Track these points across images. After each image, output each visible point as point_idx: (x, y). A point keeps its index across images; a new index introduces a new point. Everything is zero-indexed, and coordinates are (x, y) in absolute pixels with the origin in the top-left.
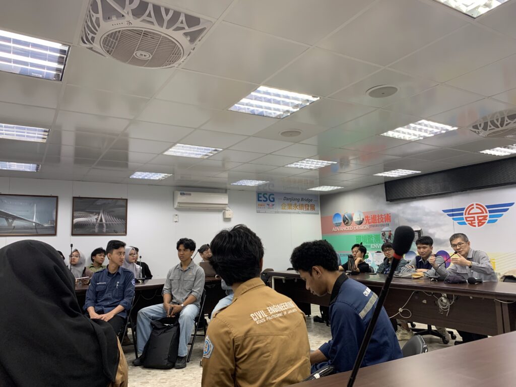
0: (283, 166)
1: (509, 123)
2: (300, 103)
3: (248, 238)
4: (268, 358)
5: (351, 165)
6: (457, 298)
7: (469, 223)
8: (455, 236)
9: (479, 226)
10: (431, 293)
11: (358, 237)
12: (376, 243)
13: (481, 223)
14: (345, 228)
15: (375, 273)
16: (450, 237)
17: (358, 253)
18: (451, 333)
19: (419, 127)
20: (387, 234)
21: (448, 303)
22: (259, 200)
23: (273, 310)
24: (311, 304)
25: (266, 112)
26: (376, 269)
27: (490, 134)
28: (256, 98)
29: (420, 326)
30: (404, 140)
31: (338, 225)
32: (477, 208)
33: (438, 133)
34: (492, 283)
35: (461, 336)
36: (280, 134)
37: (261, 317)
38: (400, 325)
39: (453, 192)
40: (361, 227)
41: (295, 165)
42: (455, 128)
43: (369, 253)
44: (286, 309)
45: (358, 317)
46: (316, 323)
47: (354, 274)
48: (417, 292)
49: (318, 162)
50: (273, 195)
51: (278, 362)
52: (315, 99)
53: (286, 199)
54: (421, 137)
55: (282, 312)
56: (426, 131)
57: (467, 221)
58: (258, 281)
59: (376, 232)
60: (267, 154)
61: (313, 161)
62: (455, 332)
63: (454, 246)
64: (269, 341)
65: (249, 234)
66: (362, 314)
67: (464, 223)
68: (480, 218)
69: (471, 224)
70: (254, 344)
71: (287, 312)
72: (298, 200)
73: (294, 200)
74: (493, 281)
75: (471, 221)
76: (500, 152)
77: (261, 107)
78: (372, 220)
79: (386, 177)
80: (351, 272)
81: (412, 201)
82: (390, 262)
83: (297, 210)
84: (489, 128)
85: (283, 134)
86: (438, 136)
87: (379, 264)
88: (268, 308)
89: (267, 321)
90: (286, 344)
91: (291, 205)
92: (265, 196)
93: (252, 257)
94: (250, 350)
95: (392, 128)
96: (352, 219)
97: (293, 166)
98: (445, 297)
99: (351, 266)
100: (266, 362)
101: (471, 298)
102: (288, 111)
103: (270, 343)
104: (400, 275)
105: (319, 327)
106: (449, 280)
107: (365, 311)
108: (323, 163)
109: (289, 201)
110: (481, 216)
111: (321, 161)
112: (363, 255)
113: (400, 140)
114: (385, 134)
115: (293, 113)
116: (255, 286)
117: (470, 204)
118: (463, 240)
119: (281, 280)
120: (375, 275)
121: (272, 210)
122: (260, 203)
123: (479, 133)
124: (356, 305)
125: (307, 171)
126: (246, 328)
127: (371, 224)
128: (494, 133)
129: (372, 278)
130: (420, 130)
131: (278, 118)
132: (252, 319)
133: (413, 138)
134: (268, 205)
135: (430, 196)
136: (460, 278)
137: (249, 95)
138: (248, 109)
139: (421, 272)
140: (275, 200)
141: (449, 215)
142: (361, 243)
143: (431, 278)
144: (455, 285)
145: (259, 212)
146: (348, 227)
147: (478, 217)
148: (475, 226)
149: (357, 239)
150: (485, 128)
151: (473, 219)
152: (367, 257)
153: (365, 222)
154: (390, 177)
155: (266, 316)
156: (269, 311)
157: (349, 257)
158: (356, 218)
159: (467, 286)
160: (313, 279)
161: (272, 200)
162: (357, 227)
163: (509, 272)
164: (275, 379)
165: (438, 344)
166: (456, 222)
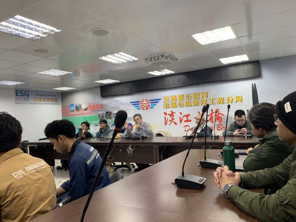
0: (35, 73)
1: (161, 59)
2: (48, 31)
3: (9, 121)
4: (26, 200)
5: (81, 75)
6: (136, 147)
7: (142, 109)
8: (136, 115)
9: (146, 110)
10: (124, 146)
11: (85, 118)
12: (95, 120)
13: (147, 109)
14: (76, 112)
15: (94, 137)
16: (133, 116)
17: (84, 127)
18: (133, 165)
19: (119, 56)
20: (101, 115)
21: (132, 150)
22: (17, 95)
23: (29, 168)
24: (55, 160)
25: (22, 34)
26: (95, 135)
27: (153, 64)
28: (13, 23)
29: (117, 164)
30: (111, 63)
31: (73, 111)
32: (146, 101)
33: (129, 61)
34: (152, 138)
35: (137, 165)
36: (33, 51)
37: (20, 174)
38: (107, 165)
39: (135, 93)
40: (87, 112)
41: (44, 72)
42: (137, 59)
43: (91, 127)
44: (39, 166)
45: (86, 164)
46: (58, 170)
47: (82, 139)
48: (117, 146)
49: (60, 72)
50: (28, 92)
51: (33, 202)
52: (58, 31)
53: (37, 95)
54: (121, 62)
55: (37, 169)
56: (123, 59)
57: (141, 107)
58: (18, 150)
59: (95, 114)
60: (23, 64)
61: (56, 71)
62: (135, 164)
63: (135, 120)
64: (26, 189)
65: (10, 118)
66: (89, 162)
67: (139, 109)
68: (147, 106)
69: (143, 109)
70: (15, 193)
71: (40, 169)
72: (46, 96)
73: (44, 95)
74: (152, 136)
75: (143, 107)
76: (156, 73)
77: (18, 30)
78: (93, 108)
79: (101, 83)
80: (80, 138)
81: (115, 97)
82: (103, 131)
83: (45, 102)
84: (152, 61)
85: (35, 51)
86: (129, 62)
87: (97, 132)
88: (25, 168)
89: (25, 177)
90: (39, 189)
91: (41, 98)
92: (22, 92)
93: (12, 134)
94: (12, 197)
95: (105, 55)
96: (81, 107)
97: (42, 73)
98: (130, 147)
99: (81, 134)
100: (24, 203)
101: (143, 146)
102: (39, 36)
103: (27, 190)
104: (108, 137)
105: (60, 172)
106: (133, 138)
107: (90, 160)
108: (63, 72)
109: (39, 97)
110: (147, 105)
111: (62, 71)
112: (88, 128)
113: (109, 62)
114: (101, 58)
115: (42, 37)
116: (15, 154)
117: (142, 99)
118: (139, 117)
119: (35, 147)
120: (94, 139)
121: (27, 102)
122: (18, 97)
123: (148, 63)
124: (85, 158)
125: (52, 77)
126: (8, 183)
127: (92, 110)
128: (155, 63)
129: (93, 141)
130: (120, 58)
131: (32, 39)
132: (14, 176)
133: (116, 62)
134: (24, 98)
135: (123, 94)
136: (138, 136)
137: (8, 20)
138: (7, 30)
139: (119, 135)
140: (29, 95)
141: (133, 105)
142: (87, 121)
143: (124, 138)
144: (136, 140)
145: (17, 104)
146: (79, 112)
147: (146, 105)
148: (144, 110)
149: (84, 119)
150: (151, 60)
151: (143, 106)
152: (90, 129)
153: (89, 108)
154: (103, 83)
155: (24, 173)
156: (27, 169)
157: (79, 130)
158: (83, 107)
159: (141, 140)
160: (58, 143)
161: (27, 95)
162: (84, 112)
163: (159, 132)
164: (31, 213)
165: (126, 172)
166: (136, 108)
